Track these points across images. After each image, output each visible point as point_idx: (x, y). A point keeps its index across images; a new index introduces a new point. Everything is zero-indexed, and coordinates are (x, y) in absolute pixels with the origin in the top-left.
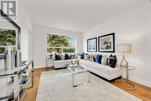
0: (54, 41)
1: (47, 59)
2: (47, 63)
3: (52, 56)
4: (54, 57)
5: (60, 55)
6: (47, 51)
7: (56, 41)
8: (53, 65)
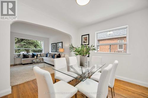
0: (22, 43)
1: (15, 58)
2: (15, 60)
3: (20, 55)
4: (21, 56)
5: (27, 54)
6: (14, 51)
7: (25, 43)
8: (21, 62)
